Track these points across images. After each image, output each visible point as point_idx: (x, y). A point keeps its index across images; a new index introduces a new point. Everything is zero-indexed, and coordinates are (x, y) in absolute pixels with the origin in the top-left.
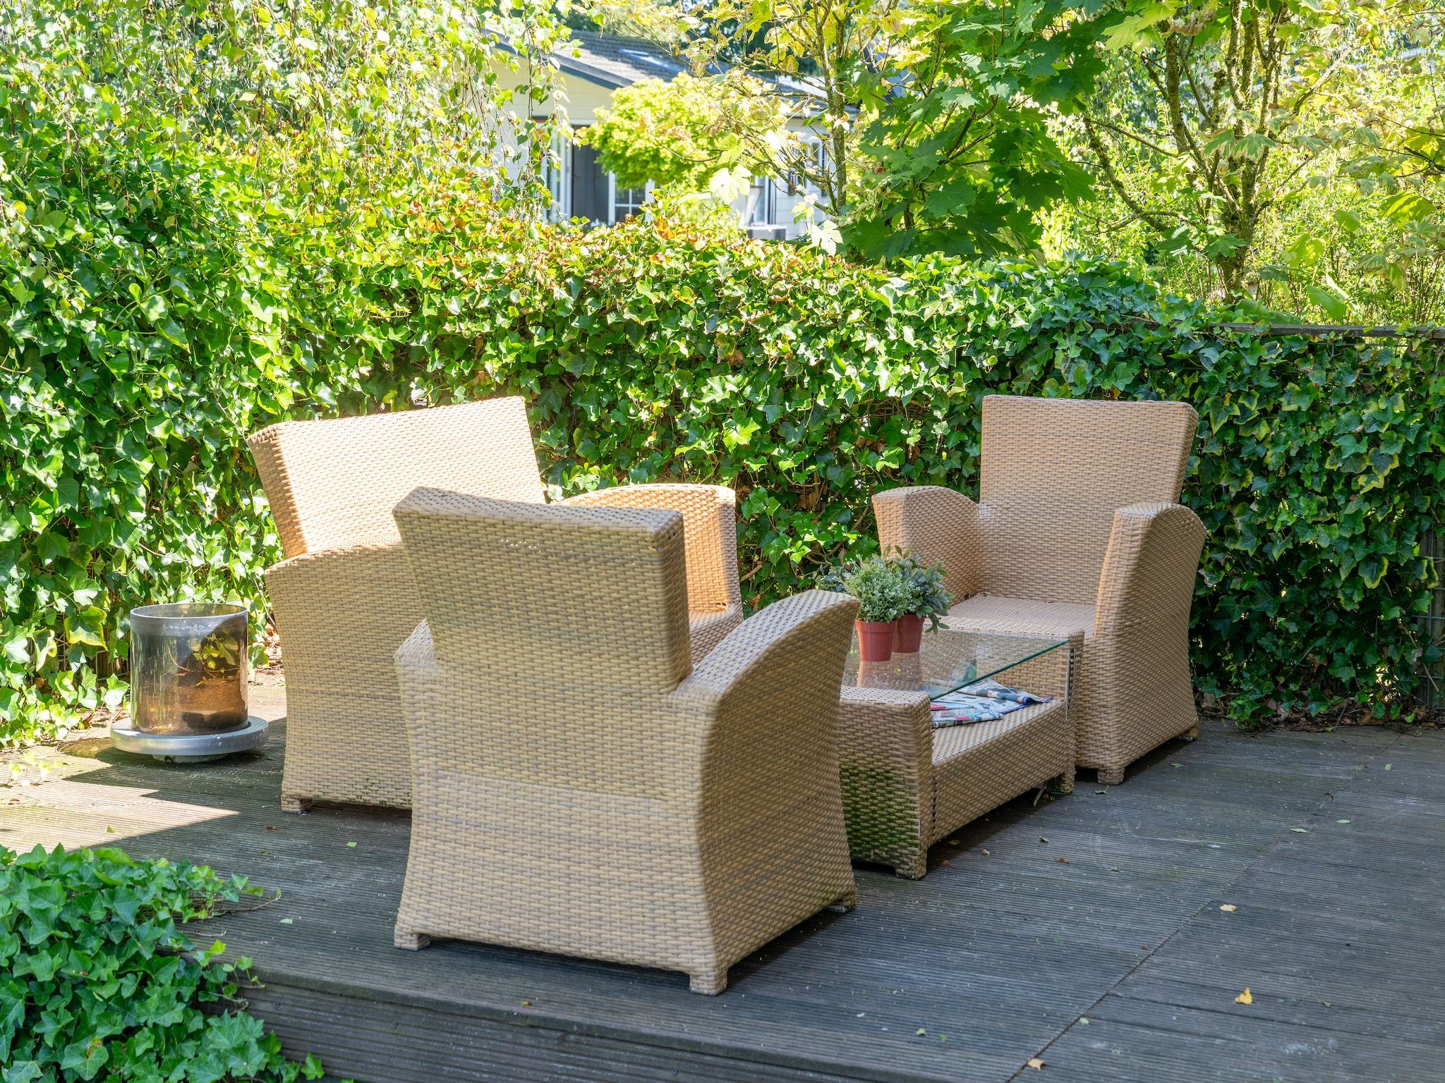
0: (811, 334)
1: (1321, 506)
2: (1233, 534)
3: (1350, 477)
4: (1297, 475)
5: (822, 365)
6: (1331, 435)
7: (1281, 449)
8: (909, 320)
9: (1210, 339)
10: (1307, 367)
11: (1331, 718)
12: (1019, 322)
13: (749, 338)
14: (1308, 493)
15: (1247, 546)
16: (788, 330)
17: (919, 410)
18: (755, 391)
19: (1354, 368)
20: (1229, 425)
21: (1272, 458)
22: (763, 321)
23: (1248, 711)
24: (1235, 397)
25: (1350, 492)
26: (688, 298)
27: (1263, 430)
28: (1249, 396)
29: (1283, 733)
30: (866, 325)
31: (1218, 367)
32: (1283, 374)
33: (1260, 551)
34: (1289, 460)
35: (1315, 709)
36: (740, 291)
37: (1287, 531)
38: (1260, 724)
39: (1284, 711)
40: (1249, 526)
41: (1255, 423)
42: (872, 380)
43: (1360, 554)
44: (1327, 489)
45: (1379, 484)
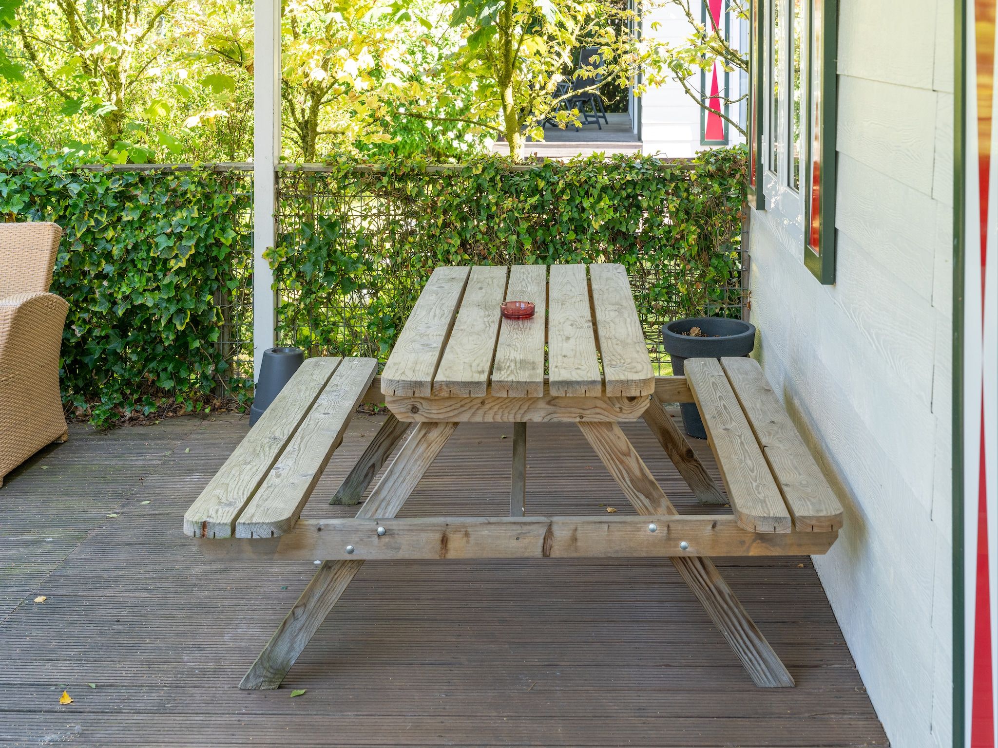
1: (148, 280)
2: (94, 301)
3: (166, 261)
4: (133, 261)
6: (152, 236)
7: (121, 245)
9: (74, 177)
10: (138, 192)
11: (160, 414)
14: (141, 272)
15: (102, 308)
19: (167, 191)
20: (88, 230)
21: (116, 251)
23: (103, 418)
24: (91, 215)
25: (166, 270)
27: (110, 234)
28: (101, 212)
29: (127, 429)
31: (80, 195)
32: (123, 197)
33: (111, 312)
34: (128, 251)
35: (147, 410)
37: (126, 298)
38: (111, 425)
39: (128, 414)
40: (103, 295)
41: (105, 229)
43: (173, 309)
44: (152, 269)
45: (183, 264)
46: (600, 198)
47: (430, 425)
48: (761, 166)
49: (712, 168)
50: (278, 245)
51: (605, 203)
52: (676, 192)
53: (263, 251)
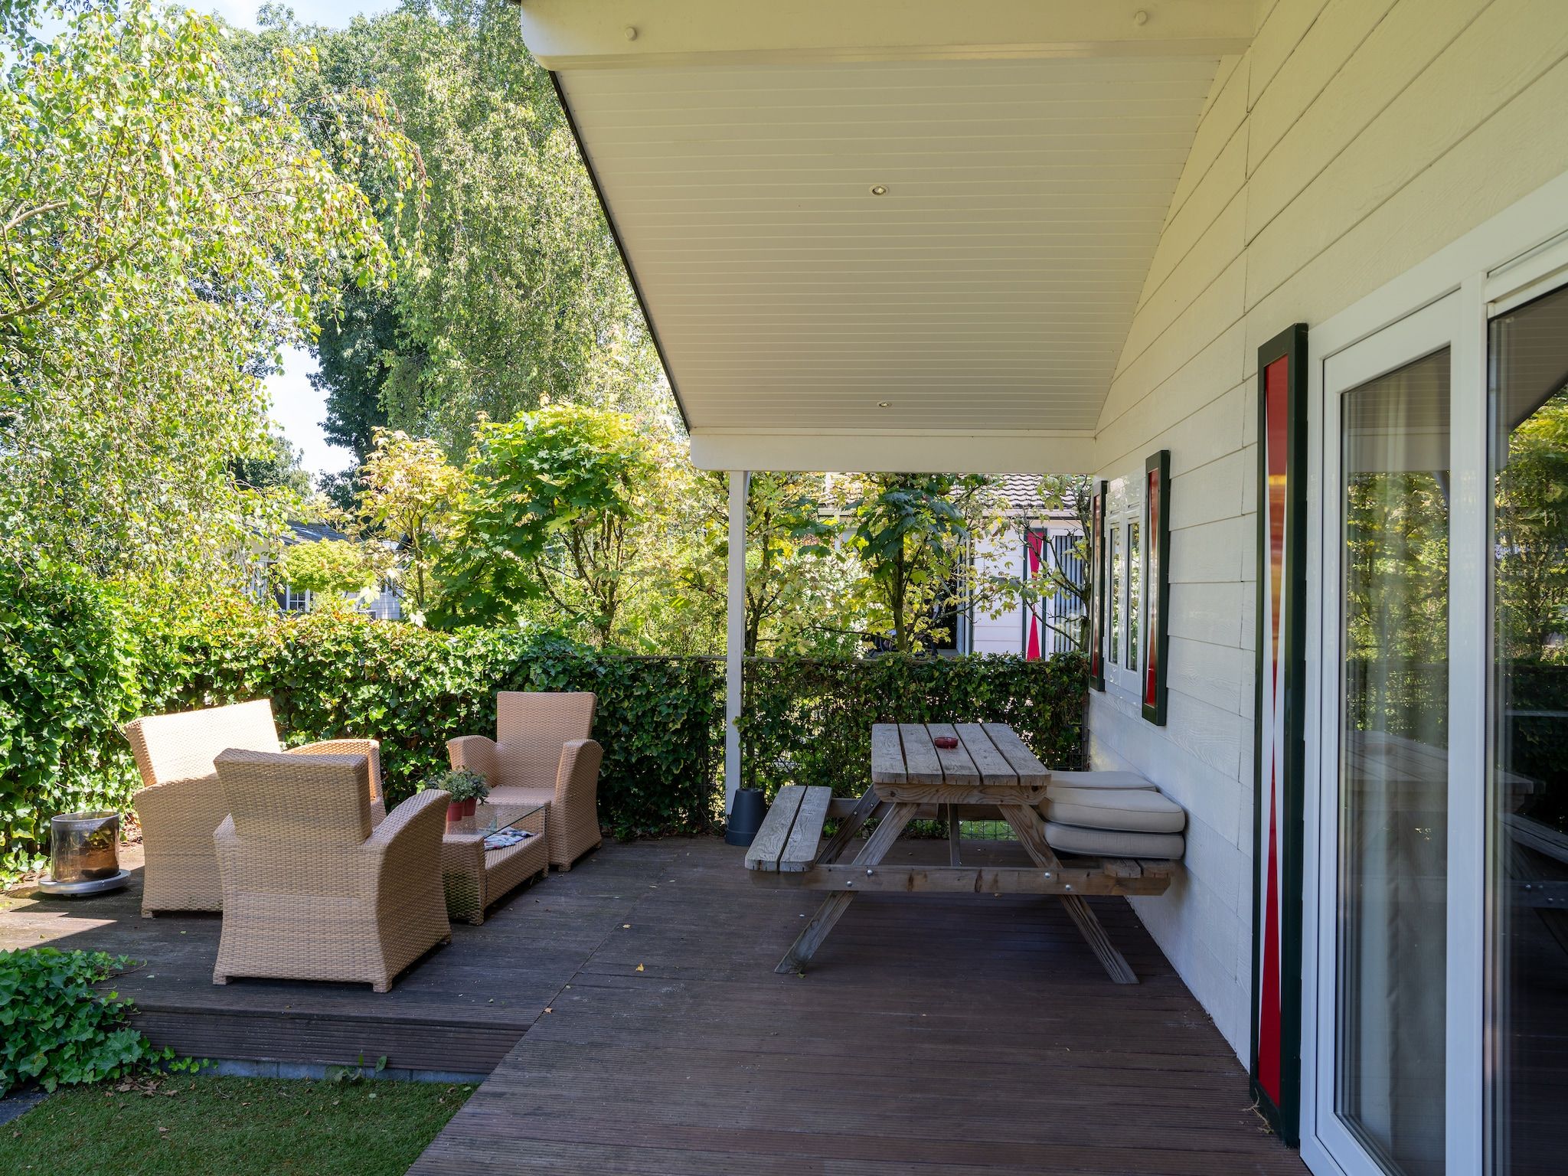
0: (411, 665)
1: (653, 737)
2: (614, 752)
3: (666, 724)
4: (642, 724)
5: (418, 679)
6: (656, 706)
7: (634, 712)
8: (459, 657)
9: (600, 663)
10: (645, 675)
11: (660, 834)
12: (512, 657)
13: (382, 667)
14: (647, 732)
15: (619, 757)
16: (401, 663)
17: (465, 699)
18: (385, 693)
19: (666, 674)
20: (611, 702)
21: (630, 716)
22: (389, 659)
23: (624, 833)
24: (613, 690)
25: (665, 731)
26: (350, 648)
27: (626, 704)
28: (619, 689)
29: (639, 842)
30: (439, 660)
31: (605, 676)
32: (634, 678)
33: (627, 760)
34: (638, 717)
35: (653, 830)
36: (376, 645)
37: (638, 749)
38: (629, 839)
39: (639, 832)
40: (621, 748)
41: (623, 700)
42: (442, 686)
43: (671, 759)
44: (655, 730)
45: (678, 726)
46: (980, 685)
47: (902, 805)
48: (1102, 660)
49: (1061, 664)
50: (743, 715)
51: (984, 688)
52: (1035, 681)
53: (734, 719)
